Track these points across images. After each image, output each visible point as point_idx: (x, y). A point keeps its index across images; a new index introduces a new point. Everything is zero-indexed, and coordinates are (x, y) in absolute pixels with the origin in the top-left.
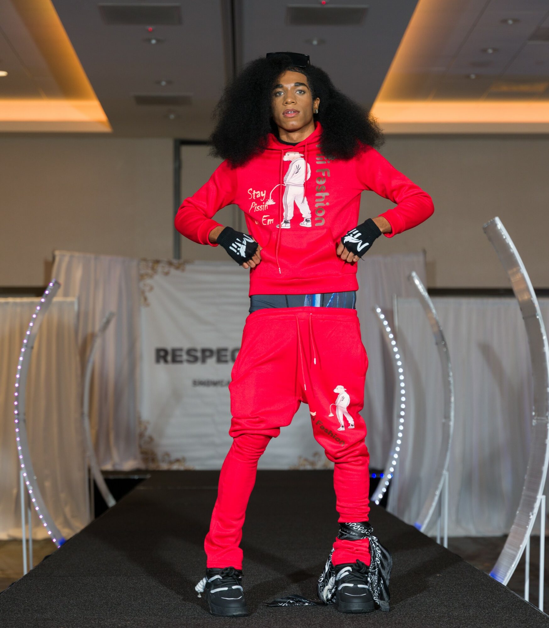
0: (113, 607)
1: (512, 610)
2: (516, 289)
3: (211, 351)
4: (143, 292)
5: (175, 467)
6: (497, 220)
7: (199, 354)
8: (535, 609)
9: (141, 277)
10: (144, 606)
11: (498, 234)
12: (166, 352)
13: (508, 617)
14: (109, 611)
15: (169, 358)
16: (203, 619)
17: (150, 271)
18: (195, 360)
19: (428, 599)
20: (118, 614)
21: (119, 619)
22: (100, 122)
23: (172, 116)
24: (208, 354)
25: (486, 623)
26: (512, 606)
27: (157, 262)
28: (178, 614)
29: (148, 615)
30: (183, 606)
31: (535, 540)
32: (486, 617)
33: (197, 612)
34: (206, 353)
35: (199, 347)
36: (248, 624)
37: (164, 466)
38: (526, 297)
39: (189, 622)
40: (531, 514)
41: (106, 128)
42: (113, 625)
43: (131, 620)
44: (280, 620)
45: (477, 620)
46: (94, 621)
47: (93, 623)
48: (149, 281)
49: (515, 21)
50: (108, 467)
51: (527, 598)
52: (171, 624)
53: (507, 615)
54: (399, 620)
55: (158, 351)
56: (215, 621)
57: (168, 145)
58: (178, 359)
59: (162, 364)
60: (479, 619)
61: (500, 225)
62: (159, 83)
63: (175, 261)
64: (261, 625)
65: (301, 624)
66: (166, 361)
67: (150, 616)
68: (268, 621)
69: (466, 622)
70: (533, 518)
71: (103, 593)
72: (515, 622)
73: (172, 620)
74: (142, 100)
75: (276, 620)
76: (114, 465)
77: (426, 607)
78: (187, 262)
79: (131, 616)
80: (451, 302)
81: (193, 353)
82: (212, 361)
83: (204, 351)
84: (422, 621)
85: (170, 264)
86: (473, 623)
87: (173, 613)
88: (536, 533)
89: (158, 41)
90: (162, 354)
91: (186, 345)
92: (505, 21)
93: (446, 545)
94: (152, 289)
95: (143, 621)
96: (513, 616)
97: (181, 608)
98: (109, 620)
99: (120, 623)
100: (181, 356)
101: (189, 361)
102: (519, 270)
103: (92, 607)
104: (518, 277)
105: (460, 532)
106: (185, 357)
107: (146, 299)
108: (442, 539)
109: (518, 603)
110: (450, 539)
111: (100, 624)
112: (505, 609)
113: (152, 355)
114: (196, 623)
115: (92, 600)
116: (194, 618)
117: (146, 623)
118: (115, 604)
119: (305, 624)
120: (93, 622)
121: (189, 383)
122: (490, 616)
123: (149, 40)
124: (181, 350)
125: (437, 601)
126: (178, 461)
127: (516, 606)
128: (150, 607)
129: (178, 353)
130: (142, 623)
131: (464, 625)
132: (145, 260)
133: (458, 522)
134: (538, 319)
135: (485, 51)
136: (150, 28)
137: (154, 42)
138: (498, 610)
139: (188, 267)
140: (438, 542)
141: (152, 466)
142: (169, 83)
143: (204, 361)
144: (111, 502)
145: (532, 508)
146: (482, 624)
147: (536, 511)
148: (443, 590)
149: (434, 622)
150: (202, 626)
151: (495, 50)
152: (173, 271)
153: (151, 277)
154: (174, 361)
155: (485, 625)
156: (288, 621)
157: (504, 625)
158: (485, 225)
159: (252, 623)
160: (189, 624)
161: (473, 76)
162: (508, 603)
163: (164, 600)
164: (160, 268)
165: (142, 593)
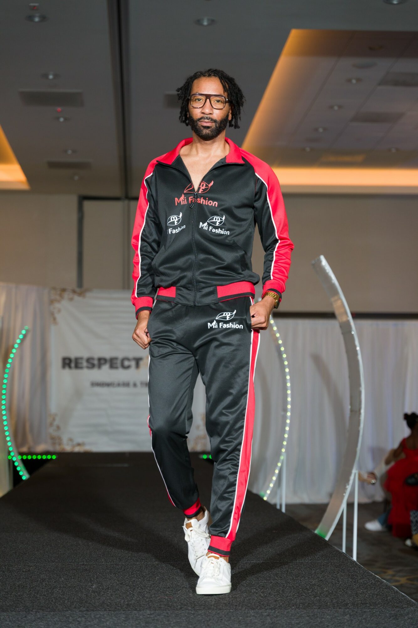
0: (20, 556)
1: (329, 557)
2: (337, 313)
3: (105, 360)
4: (52, 314)
5: (77, 449)
6: (322, 258)
7: (96, 362)
8: (347, 557)
9: (52, 302)
10: (45, 555)
11: (322, 270)
12: (70, 360)
13: (326, 563)
14: (17, 559)
15: (73, 365)
16: (90, 565)
17: (58, 297)
18: (92, 366)
19: (265, 549)
20: (23, 561)
21: (24, 565)
22: (20, 182)
23: (76, 178)
24: (102, 362)
25: (309, 567)
26: (329, 555)
27: (64, 290)
28: (70, 561)
29: (47, 562)
30: (75, 555)
31: (350, 506)
32: (309, 563)
33: (85, 559)
34: (102, 361)
35: (96, 355)
36: (125, 569)
37: (68, 448)
38: (344, 319)
39: (79, 568)
40: (347, 484)
41: (25, 186)
42: (19, 570)
43: (34, 566)
44: (150, 565)
45: (302, 566)
46: (5, 567)
47: (4, 569)
48: (57, 305)
49: (340, 107)
50: (25, 449)
51: (344, 550)
52: (65, 569)
53: (326, 562)
54: (242, 565)
55: (64, 359)
56: (99, 567)
57: (73, 200)
58: (80, 366)
59: (67, 370)
60: (304, 565)
61: (324, 262)
62: (66, 151)
63: (78, 290)
64: (134, 569)
65: (166, 569)
66: (70, 367)
67: (48, 562)
68: (140, 566)
69: (294, 567)
70: (349, 488)
71: (13, 545)
72: (331, 567)
73: (66, 566)
74: (53, 165)
75: (147, 566)
76: (29, 448)
77: (263, 555)
78: (88, 290)
79: (34, 562)
80: (290, 323)
81: (92, 361)
82: (106, 367)
83: (100, 359)
84: (260, 566)
85: (74, 292)
86: (298, 568)
87: (67, 560)
88: (351, 501)
89: (66, 119)
90: (67, 361)
91: (85, 355)
92: (331, 107)
93: (284, 510)
94: (59, 311)
95: (43, 567)
96: (330, 562)
97: (73, 556)
98: (16, 566)
99: (25, 569)
100: (81, 363)
101: (88, 368)
102: (340, 299)
103: (4, 555)
104: (339, 303)
105: (296, 500)
106: (85, 364)
107: (55, 319)
108: (281, 506)
109: (334, 552)
110: (287, 506)
111: (9, 569)
112: (324, 557)
113: (60, 363)
114: (84, 568)
115: (4, 551)
116: (83, 565)
117: (45, 568)
118: (22, 554)
119: (169, 569)
120: (3, 567)
121: (88, 384)
122: (312, 562)
123: (58, 118)
124: (82, 358)
125: (272, 551)
126: (79, 445)
127: (332, 554)
128: (49, 556)
129: (80, 361)
130: (42, 568)
131: (292, 569)
132: (54, 288)
133: (295, 492)
134: (353, 335)
135: (316, 130)
136: (59, 109)
137: (62, 120)
138: (319, 558)
139: (88, 294)
140: (278, 507)
141: (58, 449)
142: (74, 151)
143: (100, 366)
144: (25, 476)
145: (348, 481)
146: (306, 568)
147: (351, 482)
148: (277, 543)
149: (269, 567)
150: (89, 570)
151: (325, 129)
152: (76, 298)
153: (59, 301)
154: (77, 367)
155: (308, 569)
156: (156, 566)
157: (322, 569)
158: (313, 262)
159: (128, 568)
160: (79, 569)
161: (308, 149)
162: (327, 552)
163: (60, 551)
164: (66, 295)
165: (44, 545)
